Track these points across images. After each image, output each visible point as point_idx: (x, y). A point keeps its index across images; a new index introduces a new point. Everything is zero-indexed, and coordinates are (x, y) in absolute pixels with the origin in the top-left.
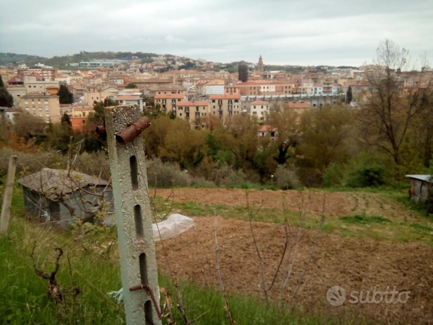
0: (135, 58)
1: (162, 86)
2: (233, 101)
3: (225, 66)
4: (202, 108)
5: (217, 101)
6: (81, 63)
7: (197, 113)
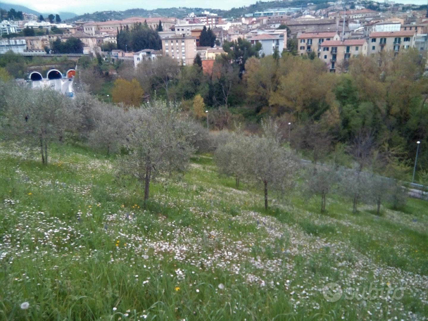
0: (311, 5)
1: (321, 27)
2: (402, 39)
3: (419, 7)
4: (354, 48)
5: (378, 40)
6: (255, 13)
7: (347, 55)
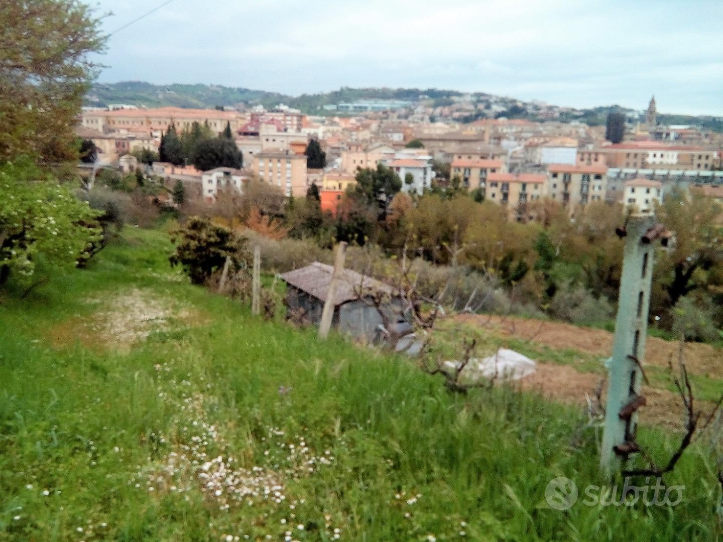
0: (424, 99)
1: (465, 145)
2: (592, 177)
3: (582, 114)
4: (532, 186)
5: (561, 177)
6: (341, 105)
7: (523, 195)
